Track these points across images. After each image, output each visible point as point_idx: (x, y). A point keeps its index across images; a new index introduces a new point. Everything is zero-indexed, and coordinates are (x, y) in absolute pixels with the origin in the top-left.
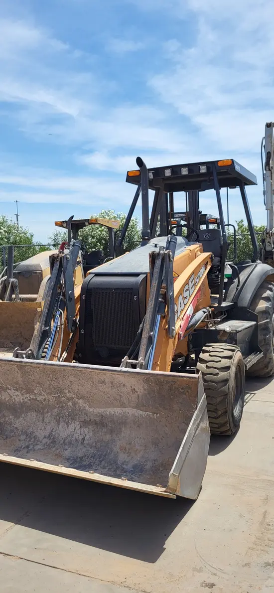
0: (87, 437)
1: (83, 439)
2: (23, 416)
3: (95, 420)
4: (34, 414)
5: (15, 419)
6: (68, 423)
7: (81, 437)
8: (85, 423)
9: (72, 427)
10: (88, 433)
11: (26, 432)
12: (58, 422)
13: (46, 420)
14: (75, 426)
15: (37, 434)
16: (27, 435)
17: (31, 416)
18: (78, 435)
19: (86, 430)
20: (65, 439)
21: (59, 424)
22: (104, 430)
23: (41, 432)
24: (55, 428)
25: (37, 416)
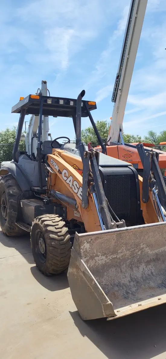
0: (153, 271)
1: (152, 273)
2: (105, 274)
3: (153, 259)
4: (113, 269)
5: (101, 278)
6: (138, 267)
7: (150, 272)
8: (148, 263)
9: (141, 269)
10: (152, 268)
11: (115, 284)
12: (131, 268)
13: (124, 270)
14: (142, 266)
15: (123, 282)
16: (117, 286)
17: (112, 272)
18: (147, 272)
19: (150, 266)
20: (142, 277)
21: (133, 270)
22: (160, 262)
23: (125, 280)
24: (132, 274)
25: (116, 270)
